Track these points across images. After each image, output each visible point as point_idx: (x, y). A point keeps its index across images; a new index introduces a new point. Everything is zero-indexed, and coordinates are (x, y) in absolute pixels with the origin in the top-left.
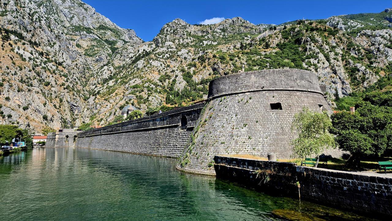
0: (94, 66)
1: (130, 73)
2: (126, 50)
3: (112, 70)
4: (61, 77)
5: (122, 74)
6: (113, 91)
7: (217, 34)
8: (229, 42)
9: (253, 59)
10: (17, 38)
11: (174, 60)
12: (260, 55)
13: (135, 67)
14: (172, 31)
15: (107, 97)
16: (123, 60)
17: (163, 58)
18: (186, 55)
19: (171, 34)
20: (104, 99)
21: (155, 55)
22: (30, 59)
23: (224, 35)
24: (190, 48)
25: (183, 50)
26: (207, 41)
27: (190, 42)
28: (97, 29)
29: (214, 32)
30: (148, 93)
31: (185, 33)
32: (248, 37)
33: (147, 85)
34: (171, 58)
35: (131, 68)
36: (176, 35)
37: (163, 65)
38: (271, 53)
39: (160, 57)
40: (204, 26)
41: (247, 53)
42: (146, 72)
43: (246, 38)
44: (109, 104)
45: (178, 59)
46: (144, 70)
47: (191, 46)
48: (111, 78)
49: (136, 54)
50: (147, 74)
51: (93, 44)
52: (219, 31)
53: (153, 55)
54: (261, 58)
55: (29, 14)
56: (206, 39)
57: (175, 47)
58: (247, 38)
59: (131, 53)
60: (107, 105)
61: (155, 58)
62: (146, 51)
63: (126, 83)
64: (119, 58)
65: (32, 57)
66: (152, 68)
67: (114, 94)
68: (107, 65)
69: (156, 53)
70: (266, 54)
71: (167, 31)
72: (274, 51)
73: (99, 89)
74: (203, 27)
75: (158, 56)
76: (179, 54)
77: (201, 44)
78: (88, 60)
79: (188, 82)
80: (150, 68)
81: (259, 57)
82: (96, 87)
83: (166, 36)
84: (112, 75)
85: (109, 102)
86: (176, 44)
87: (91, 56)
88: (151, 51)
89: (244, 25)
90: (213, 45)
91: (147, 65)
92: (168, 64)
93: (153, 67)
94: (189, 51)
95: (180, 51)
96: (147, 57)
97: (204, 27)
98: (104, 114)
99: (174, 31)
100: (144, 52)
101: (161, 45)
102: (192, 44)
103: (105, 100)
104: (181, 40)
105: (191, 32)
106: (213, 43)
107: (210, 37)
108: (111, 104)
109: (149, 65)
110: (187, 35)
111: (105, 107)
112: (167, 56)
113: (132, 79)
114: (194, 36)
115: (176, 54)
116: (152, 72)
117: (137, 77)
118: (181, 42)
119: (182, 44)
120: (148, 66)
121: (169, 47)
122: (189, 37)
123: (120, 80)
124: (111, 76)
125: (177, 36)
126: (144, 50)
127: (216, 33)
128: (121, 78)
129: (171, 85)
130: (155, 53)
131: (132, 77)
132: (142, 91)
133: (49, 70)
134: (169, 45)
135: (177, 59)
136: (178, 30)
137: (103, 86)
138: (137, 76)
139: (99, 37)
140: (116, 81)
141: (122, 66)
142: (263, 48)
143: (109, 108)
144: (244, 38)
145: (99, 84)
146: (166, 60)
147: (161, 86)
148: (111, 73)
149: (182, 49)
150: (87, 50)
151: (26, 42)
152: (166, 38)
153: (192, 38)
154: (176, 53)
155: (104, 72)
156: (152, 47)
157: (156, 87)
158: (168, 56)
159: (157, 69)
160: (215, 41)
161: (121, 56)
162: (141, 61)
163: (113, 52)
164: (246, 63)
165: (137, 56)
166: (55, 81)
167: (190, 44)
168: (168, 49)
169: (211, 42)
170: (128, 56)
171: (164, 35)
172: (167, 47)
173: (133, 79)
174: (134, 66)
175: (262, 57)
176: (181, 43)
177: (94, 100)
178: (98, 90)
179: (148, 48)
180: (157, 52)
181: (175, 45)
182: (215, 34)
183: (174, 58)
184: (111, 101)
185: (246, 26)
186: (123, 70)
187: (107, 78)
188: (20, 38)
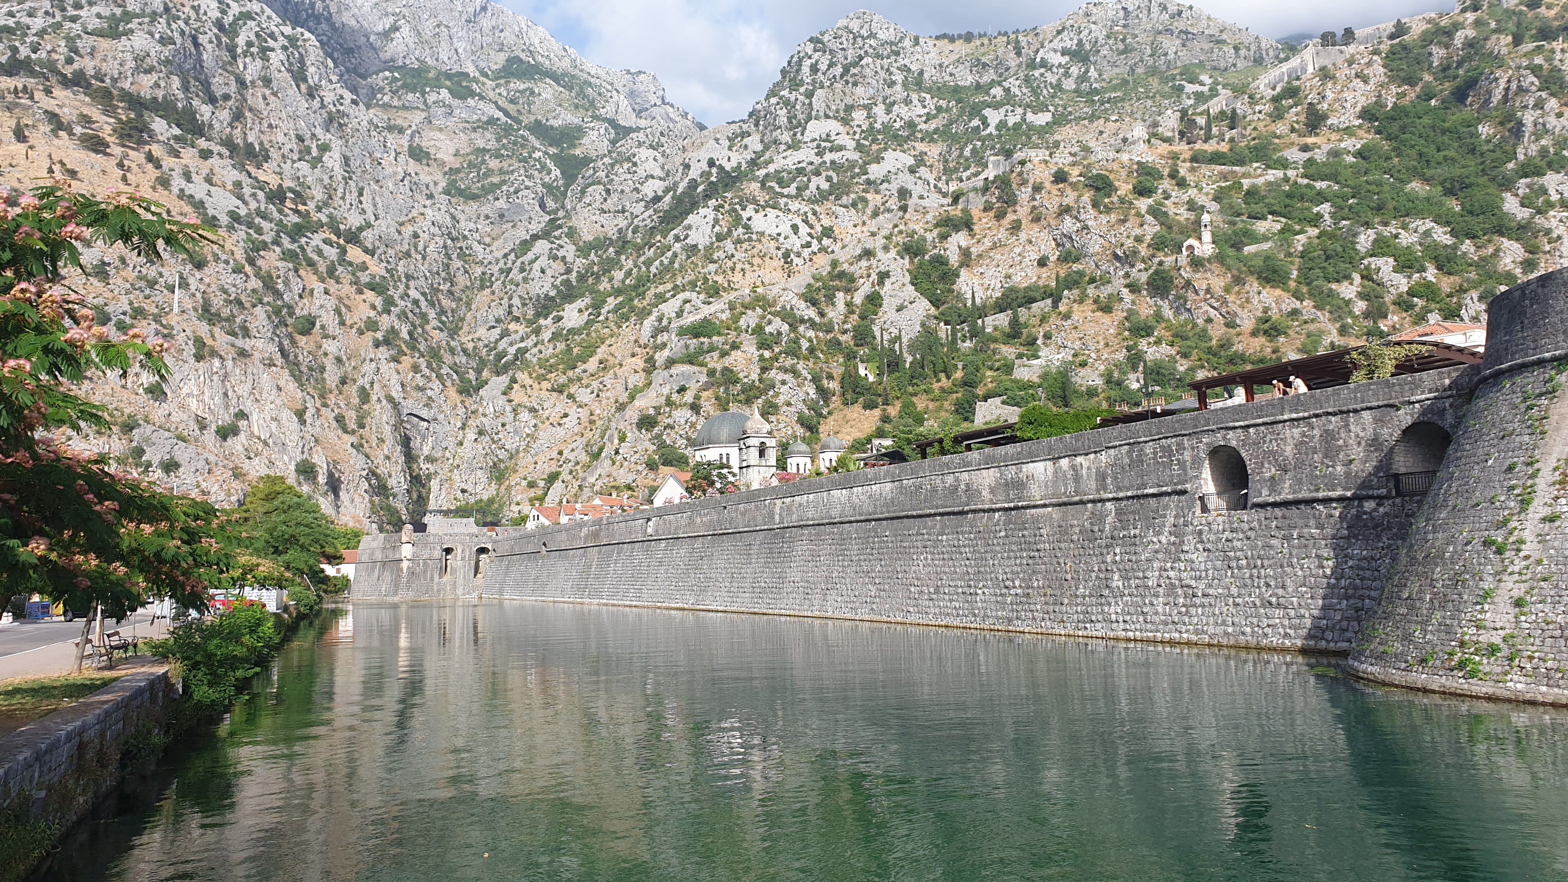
0: (487, 240)
1: (653, 270)
2: (626, 166)
3: (569, 259)
4: (361, 292)
5: (619, 275)
6: (589, 351)
7: (1048, 75)
8: (1106, 110)
9: (1246, 183)
10: (177, 131)
11: (854, 205)
12: (1284, 164)
13: (677, 239)
14: (838, 70)
15: (563, 379)
16: (618, 212)
17: (799, 195)
18: (907, 180)
19: (832, 84)
20: (549, 386)
21: (763, 184)
22: (234, 217)
23: (1083, 78)
24: (921, 147)
25: (889, 155)
26: (1002, 110)
27: (920, 116)
28: (497, 79)
29: (1032, 65)
30: (762, 358)
31: (898, 77)
32: (1202, 84)
33: (750, 319)
34: (838, 198)
35: (658, 248)
36: (855, 84)
37: (804, 230)
38: (1335, 153)
39: (786, 191)
40: (986, 42)
41: (1216, 158)
42: (730, 264)
43: (1190, 88)
44: (573, 410)
45: (869, 196)
46: (720, 254)
47: (929, 137)
48: (568, 294)
49: (676, 185)
50: (733, 269)
51: (481, 144)
52: (1056, 59)
53: (755, 186)
54: (1286, 179)
55: (219, 24)
56: (998, 98)
57: (851, 144)
58: (1197, 88)
59: (652, 177)
60: (566, 415)
61: (762, 197)
62: (721, 168)
63: (644, 314)
64: (597, 205)
65: (243, 212)
66: (753, 243)
67: (592, 364)
68: (545, 235)
69: (767, 175)
70: (1310, 162)
71: (814, 69)
72: (1351, 144)
73: (522, 345)
74: (978, 43)
75: (778, 190)
76: (872, 178)
77: (976, 122)
78: (461, 217)
79: (936, 302)
80: (745, 245)
81: (1280, 174)
82: (505, 334)
83: (810, 95)
84: (573, 277)
85: (575, 401)
86: (858, 130)
87: (474, 197)
88: (744, 166)
89: (1180, 24)
90: (1031, 127)
91: (730, 231)
92: (826, 222)
93: (760, 241)
94: (920, 160)
95: (878, 159)
96: (729, 195)
97: (982, 45)
98: (554, 455)
99: (846, 70)
100: (710, 174)
101: (786, 137)
102: (932, 126)
103: (553, 390)
104: (879, 110)
105: (921, 73)
106: (1030, 117)
107: (1015, 90)
108: (579, 410)
109: (741, 230)
110: (905, 85)
111: (560, 424)
112: (818, 188)
113: (668, 295)
114: (938, 91)
115: (858, 174)
116: (757, 261)
117: (693, 285)
118: (879, 121)
119: (887, 128)
120: (735, 234)
121: (823, 144)
122: (914, 97)
123: (611, 302)
124: (567, 282)
125: (859, 90)
126: (711, 163)
127: (1042, 70)
128: (617, 292)
129: (863, 317)
130: (761, 173)
131: (669, 286)
132: (735, 346)
133: (311, 264)
134: (824, 136)
135: (865, 201)
136: (863, 62)
137: (537, 332)
138: (690, 282)
139: (507, 114)
140: (597, 306)
141: (614, 238)
142: (1293, 130)
143: (576, 430)
144: (1181, 89)
145: (517, 319)
146: (817, 208)
147: (813, 325)
148: (568, 271)
149: (886, 149)
150: (458, 171)
151: (216, 148)
152: (810, 104)
153: (928, 96)
154: (857, 170)
155: (536, 266)
156: (746, 147)
157: (793, 327)
158: (825, 186)
159: (778, 248)
160: (1043, 108)
161: (608, 191)
162: (703, 212)
163: (569, 177)
164: (1214, 206)
165: (680, 191)
166: (338, 312)
167: (923, 126)
168: (820, 154)
169: (1020, 111)
170: (637, 190)
171: (802, 90)
172: (815, 144)
173: (673, 296)
174: (671, 237)
175: (1291, 173)
176: (878, 126)
177: (504, 394)
178: (516, 347)
179: (730, 153)
180: (771, 168)
181: (855, 133)
182: (1037, 73)
183: (853, 196)
184: (583, 395)
185: (1186, 33)
186: (623, 257)
187: (552, 293)
188: (188, 131)
